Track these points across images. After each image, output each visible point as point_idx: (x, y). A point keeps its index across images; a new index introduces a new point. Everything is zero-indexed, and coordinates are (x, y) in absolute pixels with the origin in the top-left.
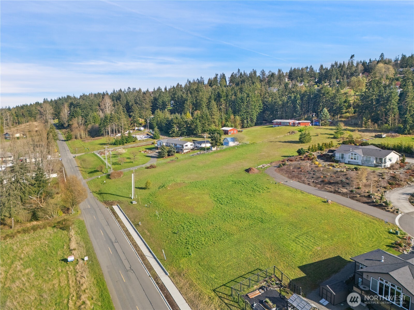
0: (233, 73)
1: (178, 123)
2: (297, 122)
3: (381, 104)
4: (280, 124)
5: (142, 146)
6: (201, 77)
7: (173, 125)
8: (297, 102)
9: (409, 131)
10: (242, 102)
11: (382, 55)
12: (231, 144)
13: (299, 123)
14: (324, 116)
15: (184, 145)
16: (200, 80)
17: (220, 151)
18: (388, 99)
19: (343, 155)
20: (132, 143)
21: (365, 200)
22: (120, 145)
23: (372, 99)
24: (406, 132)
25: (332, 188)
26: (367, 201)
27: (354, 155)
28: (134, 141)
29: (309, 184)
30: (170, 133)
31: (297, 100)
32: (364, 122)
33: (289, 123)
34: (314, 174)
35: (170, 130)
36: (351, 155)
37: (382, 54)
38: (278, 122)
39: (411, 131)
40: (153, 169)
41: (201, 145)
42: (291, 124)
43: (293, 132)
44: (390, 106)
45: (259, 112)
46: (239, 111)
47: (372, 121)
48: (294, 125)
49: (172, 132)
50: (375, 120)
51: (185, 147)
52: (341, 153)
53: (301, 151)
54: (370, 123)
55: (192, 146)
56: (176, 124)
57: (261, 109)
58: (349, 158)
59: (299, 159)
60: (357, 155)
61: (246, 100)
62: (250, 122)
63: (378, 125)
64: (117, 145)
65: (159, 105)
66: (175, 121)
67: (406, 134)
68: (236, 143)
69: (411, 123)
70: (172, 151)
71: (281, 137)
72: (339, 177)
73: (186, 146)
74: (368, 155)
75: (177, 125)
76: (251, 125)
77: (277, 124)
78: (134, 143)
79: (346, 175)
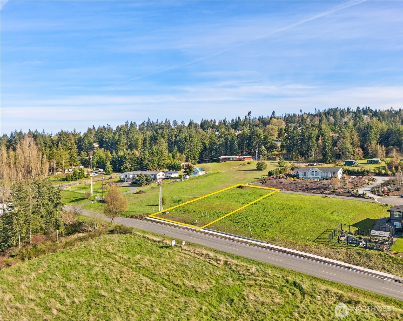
0: (145, 121)
1: (130, 159)
2: (243, 157)
3: (305, 142)
4: (227, 159)
5: (98, 181)
6: (108, 124)
7: (125, 161)
8: (235, 142)
9: (329, 161)
10: (186, 142)
11: (274, 113)
12: (200, 173)
13: (244, 158)
14: (263, 152)
15: (158, 174)
16: (106, 127)
17: (193, 179)
18: (309, 138)
19: (305, 173)
20: (84, 178)
21: (347, 194)
22: (72, 180)
23: (297, 139)
24: (328, 162)
25: (318, 192)
26: (349, 195)
27: (314, 172)
28: (86, 177)
29: (298, 191)
30: (122, 169)
31: (234, 141)
32: (294, 157)
33: (236, 158)
34: (296, 185)
35: (122, 166)
36: (312, 172)
37: (274, 111)
38: (225, 158)
39: (331, 161)
40: (142, 194)
41: (171, 175)
42: (237, 159)
43: (244, 164)
44: (311, 144)
45: (200, 151)
46: (183, 149)
47: (300, 155)
48: (240, 160)
49: (124, 168)
50: (302, 154)
51: (158, 177)
52: (304, 172)
53: (271, 173)
54: (299, 156)
55: (164, 176)
56: (128, 159)
57: (202, 149)
58: (311, 175)
59: (272, 179)
60: (317, 172)
61: (190, 140)
62: (193, 160)
63: (305, 158)
64: (69, 181)
65: (85, 147)
66: (127, 157)
67: (328, 163)
68: (204, 173)
69: (330, 155)
70: (149, 179)
71: (237, 168)
72: (317, 185)
73: (159, 175)
74: (325, 171)
75: (129, 161)
76: (194, 163)
77: (223, 160)
78: (86, 178)
79: (321, 183)
